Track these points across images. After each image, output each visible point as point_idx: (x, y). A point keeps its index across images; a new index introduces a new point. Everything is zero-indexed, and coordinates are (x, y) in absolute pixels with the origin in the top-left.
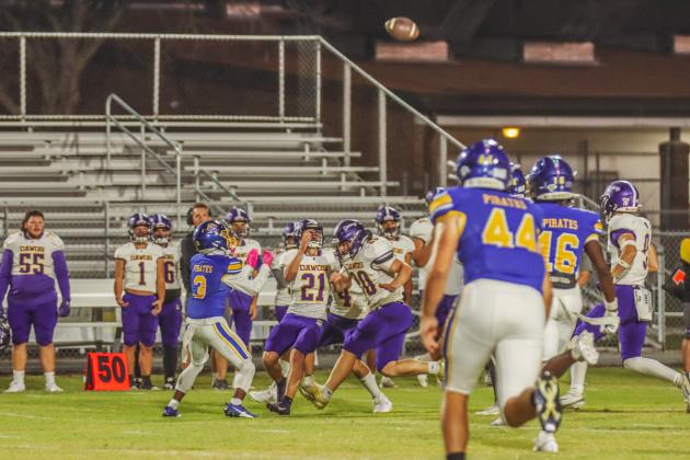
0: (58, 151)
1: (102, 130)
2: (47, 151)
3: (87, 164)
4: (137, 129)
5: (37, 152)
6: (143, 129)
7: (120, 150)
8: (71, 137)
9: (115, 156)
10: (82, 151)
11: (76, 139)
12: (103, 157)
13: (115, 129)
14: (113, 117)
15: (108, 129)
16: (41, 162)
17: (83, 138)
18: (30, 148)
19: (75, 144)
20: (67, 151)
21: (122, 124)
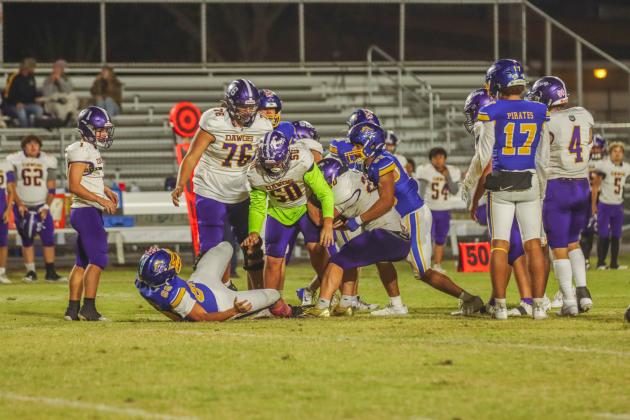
0: (330, 90)
1: (364, 73)
2: (324, 91)
3: (354, 100)
4: (395, 73)
5: (314, 91)
6: (400, 73)
7: (376, 89)
8: (339, 79)
9: (374, 94)
10: (349, 90)
11: (343, 81)
12: (365, 94)
13: (376, 73)
14: (374, 64)
15: (370, 73)
16: (319, 99)
17: (349, 80)
18: (308, 88)
19: (343, 85)
20: (337, 90)
21: (382, 69)
